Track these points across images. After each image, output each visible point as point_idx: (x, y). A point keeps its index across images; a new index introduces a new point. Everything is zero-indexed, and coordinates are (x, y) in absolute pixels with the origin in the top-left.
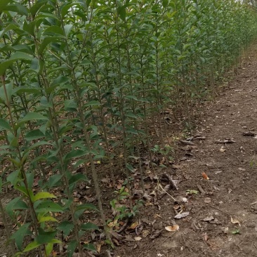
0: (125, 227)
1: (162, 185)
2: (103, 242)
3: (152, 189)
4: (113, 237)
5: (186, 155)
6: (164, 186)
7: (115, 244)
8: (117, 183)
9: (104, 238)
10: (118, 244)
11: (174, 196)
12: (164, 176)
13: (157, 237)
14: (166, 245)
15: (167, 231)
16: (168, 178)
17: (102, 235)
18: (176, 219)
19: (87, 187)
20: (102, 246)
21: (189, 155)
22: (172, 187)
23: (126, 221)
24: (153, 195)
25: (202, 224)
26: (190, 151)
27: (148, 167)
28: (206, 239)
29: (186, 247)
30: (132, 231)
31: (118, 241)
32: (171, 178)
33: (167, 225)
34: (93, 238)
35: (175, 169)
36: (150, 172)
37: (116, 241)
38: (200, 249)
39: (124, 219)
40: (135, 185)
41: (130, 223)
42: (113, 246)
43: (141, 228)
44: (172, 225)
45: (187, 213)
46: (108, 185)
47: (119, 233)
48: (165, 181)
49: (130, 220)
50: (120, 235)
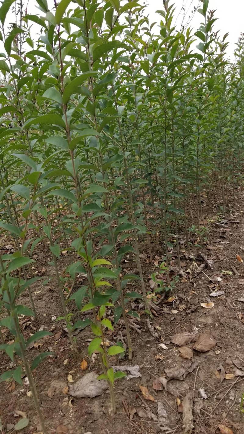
0: (163, 301)
1: (198, 264)
2: (142, 312)
3: (187, 267)
4: (152, 308)
5: (221, 237)
6: (199, 265)
7: (153, 314)
8: (154, 259)
9: (143, 309)
10: (156, 315)
11: (209, 275)
12: (199, 256)
13: (193, 312)
14: (202, 320)
15: (203, 307)
16: (203, 258)
17: (141, 305)
18: (211, 297)
19: (126, 261)
20: (141, 316)
21: (223, 238)
22: (207, 267)
23: (164, 294)
24: (188, 273)
25: (236, 304)
26: (224, 233)
27: (183, 247)
28: (240, 318)
29: (221, 324)
30: (170, 304)
31: (157, 312)
32: (206, 258)
33: (203, 302)
34: (133, 307)
35: (210, 250)
36: (185, 251)
37: (155, 312)
38: (235, 327)
39: (161, 293)
40: (171, 262)
41: (167, 297)
42: (151, 316)
43: (178, 303)
44: (207, 302)
45: (222, 292)
46: (145, 260)
47: (157, 305)
48: (200, 261)
49: (167, 294)
50: (158, 307)
